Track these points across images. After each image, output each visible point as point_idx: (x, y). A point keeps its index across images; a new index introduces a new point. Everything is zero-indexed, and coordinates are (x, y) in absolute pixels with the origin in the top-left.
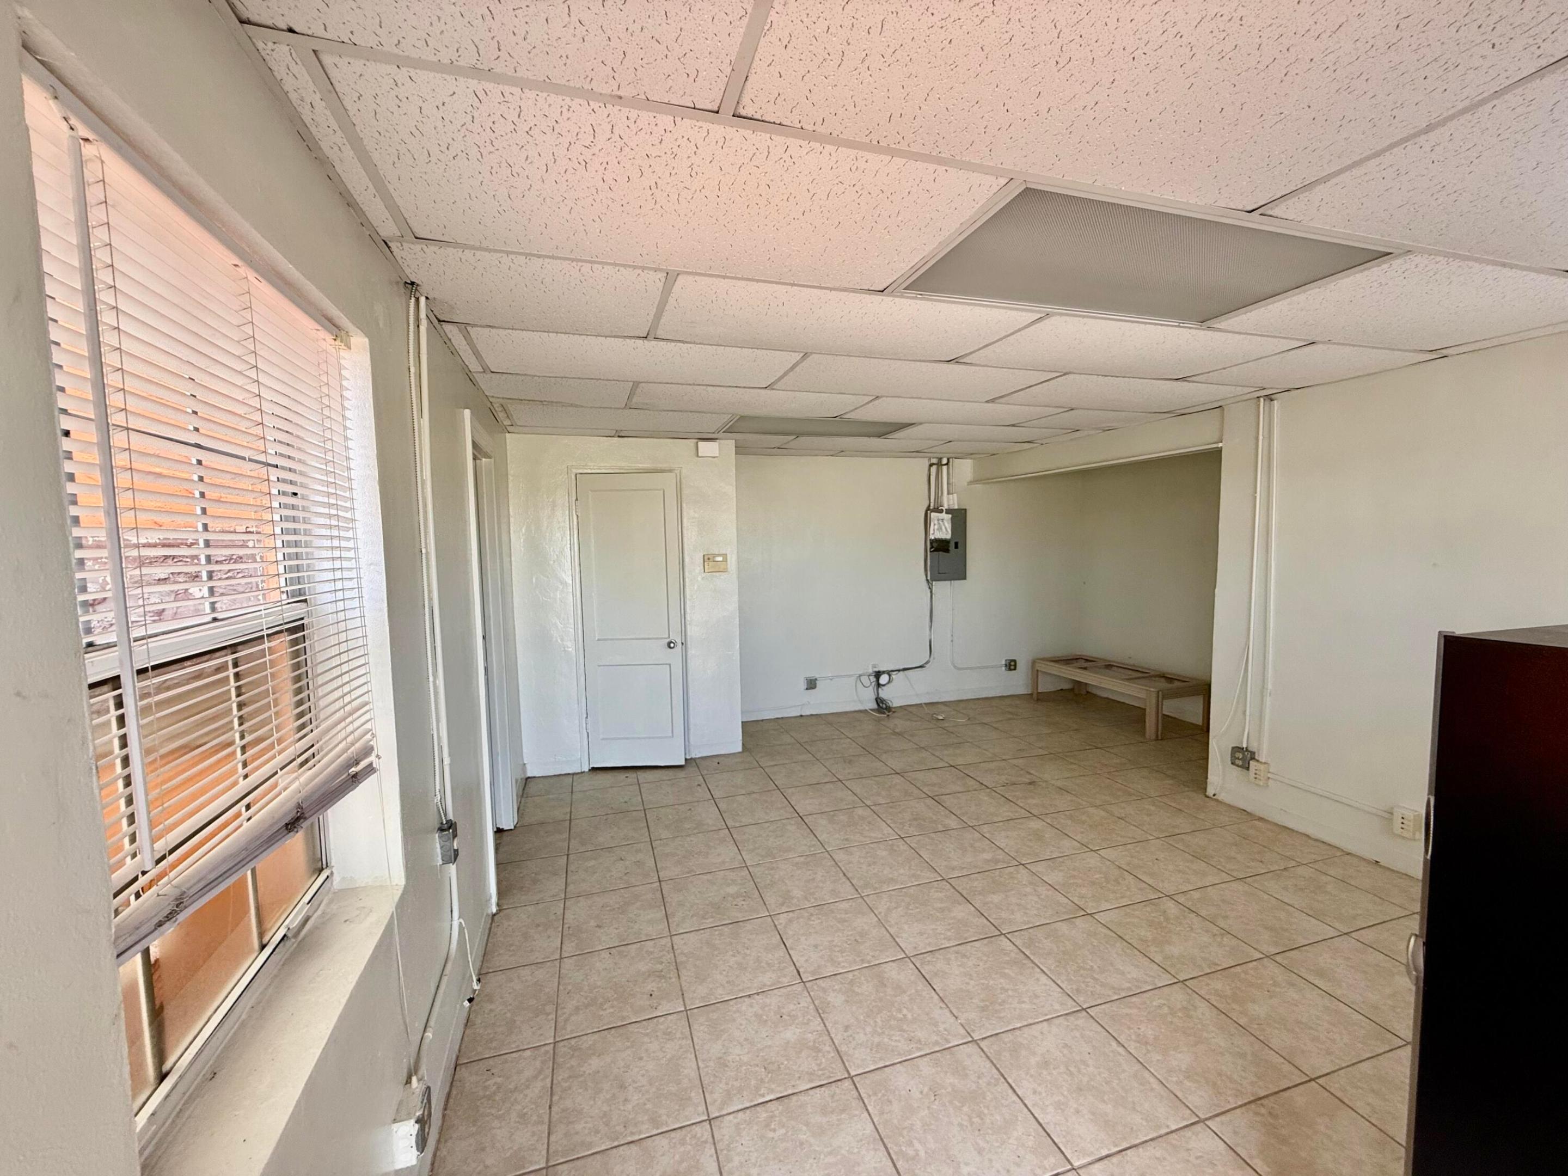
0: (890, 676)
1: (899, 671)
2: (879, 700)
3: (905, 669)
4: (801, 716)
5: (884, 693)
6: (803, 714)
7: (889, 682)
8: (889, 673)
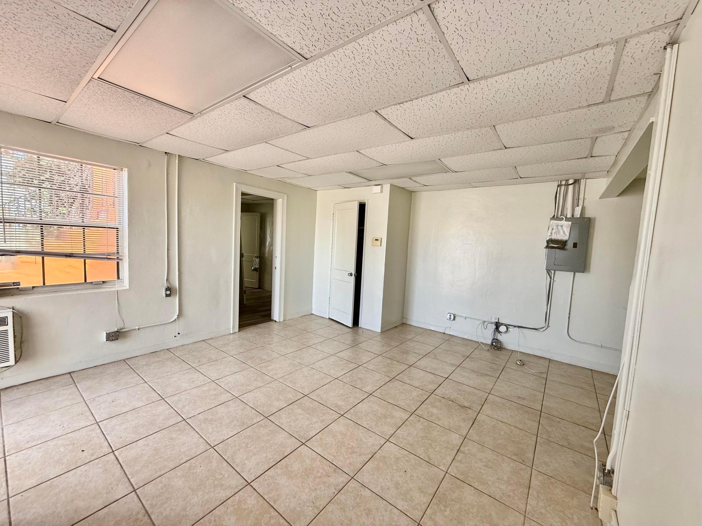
0: (507, 329)
1: (515, 327)
2: (495, 340)
3: (519, 327)
4: (444, 333)
5: (499, 337)
6: (446, 333)
7: (506, 332)
8: (507, 326)
